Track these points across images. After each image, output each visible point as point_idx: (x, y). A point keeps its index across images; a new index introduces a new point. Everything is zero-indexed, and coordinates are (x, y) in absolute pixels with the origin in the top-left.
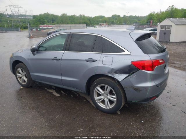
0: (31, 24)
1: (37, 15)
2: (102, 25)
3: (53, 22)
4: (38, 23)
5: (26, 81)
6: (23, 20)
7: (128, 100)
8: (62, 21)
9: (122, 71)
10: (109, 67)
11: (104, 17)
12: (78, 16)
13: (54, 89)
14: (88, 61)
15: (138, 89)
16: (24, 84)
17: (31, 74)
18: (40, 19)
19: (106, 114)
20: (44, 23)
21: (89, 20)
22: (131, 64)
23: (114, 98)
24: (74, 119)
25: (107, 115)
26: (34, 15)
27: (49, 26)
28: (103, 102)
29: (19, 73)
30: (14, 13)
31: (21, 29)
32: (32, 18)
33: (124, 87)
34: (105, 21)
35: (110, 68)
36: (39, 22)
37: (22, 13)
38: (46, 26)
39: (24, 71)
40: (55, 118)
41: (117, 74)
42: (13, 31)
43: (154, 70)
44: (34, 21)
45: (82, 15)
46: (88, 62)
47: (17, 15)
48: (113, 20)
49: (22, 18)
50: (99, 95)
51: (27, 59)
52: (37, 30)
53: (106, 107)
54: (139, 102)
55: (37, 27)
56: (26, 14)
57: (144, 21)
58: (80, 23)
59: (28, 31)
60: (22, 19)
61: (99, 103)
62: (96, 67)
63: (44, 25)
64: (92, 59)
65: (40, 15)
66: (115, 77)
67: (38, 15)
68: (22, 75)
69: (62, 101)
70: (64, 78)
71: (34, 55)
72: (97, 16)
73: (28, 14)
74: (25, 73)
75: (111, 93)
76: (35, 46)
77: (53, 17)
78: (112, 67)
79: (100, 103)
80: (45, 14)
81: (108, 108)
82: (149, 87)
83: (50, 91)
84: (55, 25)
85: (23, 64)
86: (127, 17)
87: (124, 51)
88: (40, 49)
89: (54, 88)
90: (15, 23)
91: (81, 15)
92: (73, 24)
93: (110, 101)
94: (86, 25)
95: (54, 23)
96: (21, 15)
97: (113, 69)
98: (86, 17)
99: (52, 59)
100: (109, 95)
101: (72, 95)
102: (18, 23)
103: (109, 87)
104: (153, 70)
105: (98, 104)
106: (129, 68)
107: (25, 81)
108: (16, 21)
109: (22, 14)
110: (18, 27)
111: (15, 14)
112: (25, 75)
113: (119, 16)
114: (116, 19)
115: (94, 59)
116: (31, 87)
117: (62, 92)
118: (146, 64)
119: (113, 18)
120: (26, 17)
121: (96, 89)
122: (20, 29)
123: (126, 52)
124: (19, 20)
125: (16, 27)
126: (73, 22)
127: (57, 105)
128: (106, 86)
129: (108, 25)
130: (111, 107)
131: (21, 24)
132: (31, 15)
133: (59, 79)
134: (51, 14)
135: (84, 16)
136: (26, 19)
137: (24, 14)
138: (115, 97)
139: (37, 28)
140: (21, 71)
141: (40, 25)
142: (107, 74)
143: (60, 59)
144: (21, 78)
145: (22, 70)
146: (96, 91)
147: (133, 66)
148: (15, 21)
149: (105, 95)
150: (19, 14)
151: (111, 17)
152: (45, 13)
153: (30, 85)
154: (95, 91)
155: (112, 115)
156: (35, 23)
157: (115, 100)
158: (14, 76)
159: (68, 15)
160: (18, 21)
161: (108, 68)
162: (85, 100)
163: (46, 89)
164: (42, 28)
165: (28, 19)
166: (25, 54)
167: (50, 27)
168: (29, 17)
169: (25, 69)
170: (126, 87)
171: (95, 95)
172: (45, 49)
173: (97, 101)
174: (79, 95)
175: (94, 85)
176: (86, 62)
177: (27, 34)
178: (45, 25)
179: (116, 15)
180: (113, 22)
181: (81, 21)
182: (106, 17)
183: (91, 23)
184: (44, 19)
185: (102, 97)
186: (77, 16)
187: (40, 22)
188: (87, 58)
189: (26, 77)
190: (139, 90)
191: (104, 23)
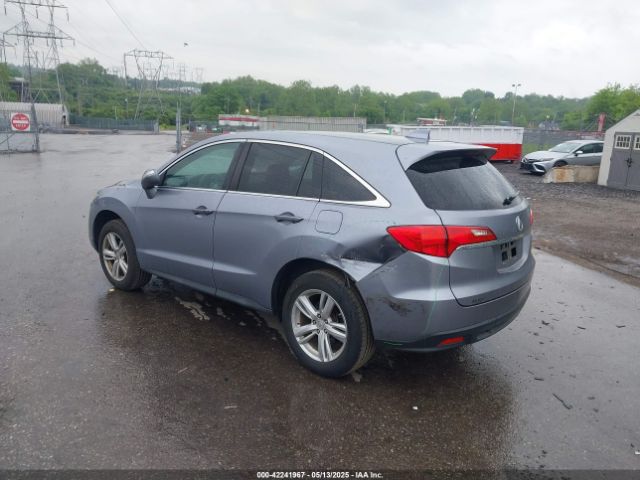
0: (194, 109)
1: (215, 84)
2: (426, 122)
3: (262, 109)
4: (216, 108)
5: (125, 271)
6: (172, 97)
7: (375, 338)
8: (293, 106)
9: (363, 252)
10: (332, 238)
11: (435, 96)
12: (348, 91)
13: (198, 302)
14: (280, 220)
15: (400, 307)
16: (118, 280)
17: (138, 250)
18: (223, 97)
19: (318, 378)
20: (232, 109)
21: (382, 105)
22: (386, 233)
23: (340, 330)
24: (226, 380)
25: (322, 380)
26: (207, 81)
27: (248, 120)
28: (314, 341)
29: (110, 248)
30: (146, 73)
31: (160, 124)
32: (200, 90)
33: (364, 299)
34: (439, 112)
35: (333, 242)
36: (218, 105)
37: (171, 74)
38: (239, 120)
39: (121, 242)
40: (174, 372)
41: (351, 262)
42: (137, 129)
43: (451, 256)
44: (203, 101)
45: (361, 89)
46: (281, 224)
47: (154, 82)
48: (465, 109)
49: (170, 89)
50: (305, 321)
51: (130, 209)
52: (209, 129)
53: (321, 356)
54: (406, 345)
55: (211, 119)
56: (183, 79)
57: (578, 116)
58: (350, 115)
59: (175, 132)
60: (170, 93)
61: (303, 343)
62: (298, 237)
63: (234, 116)
64: (292, 215)
65: (226, 83)
66: (345, 270)
67: (220, 82)
68: (116, 252)
69: (210, 334)
70: (219, 267)
71: (150, 196)
72: (413, 93)
73: (188, 80)
74: (124, 249)
75: (335, 315)
76: (152, 172)
77: (267, 92)
78: (340, 239)
79: (308, 345)
80: (239, 78)
81: (325, 360)
82: (432, 302)
83: (187, 305)
84: (265, 119)
85: (120, 224)
86: (519, 98)
87: (374, 198)
88: (169, 181)
89: (201, 298)
90: (145, 107)
91: (357, 87)
92: (327, 116)
93: (332, 338)
94: (368, 123)
95: (266, 111)
96: (167, 83)
97: (340, 246)
98: (374, 94)
99: (193, 211)
100: (329, 320)
101: (244, 322)
102: (154, 106)
103: (330, 297)
104: (447, 255)
105: (302, 346)
106: (382, 246)
107: (121, 273)
108: (150, 100)
109: (170, 77)
110: (155, 118)
111: (149, 79)
112: (125, 254)
113: (490, 95)
114: (477, 106)
115: (298, 215)
116: (138, 290)
117: (220, 312)
118: (424, 237)
119: (468, 102)
120: (182, 89)
121: (297, 303)
122: (157, 124)
123: (380, 201)
124: (160, 96)
125: (147, 119)
126: (328, 112)
127: (192, 341)
128: (323, 294)
129: (449, 124)
130: (333, 357)
131: (164, 108)
132: (198, 82)
133: (206, 269)
134: (260, 81)
135: (366, 91)
136: (180, 93)
137: (177, 78)
138: (343, 327)
139: (211, 123)
140: (113, 243)
141: (220, 116)
142: (323, 260)
143: (212, 213)
144: (113, 262)
145: (118, 241)
146: (297, 308)
147: (391, 239)
148: (145, 101)
149: (322, 322)
150: (161, 78)
151: (461, 96)
152: (242, 76)
153: (134, 286)
154: (294, 308)
155: (334, 383)
156: (207, 108)
157: (344, 335)
158: (97, 255)
159: (314, 86)
160: (155, 101)
161: (327, 240)
162: (274, 338)
163: (177, 299)
164: (227, 126)
165: (187, 94)
166: (128, 194)
167: (250, 124)
168: (189, 89)
169: (125, 237)
170: (371, 299)
171: (295, 320)
172: (181, 181)
173: (298, 339)
174: (264, 322)
175: (291, 290)
176: (276, 222)
177: (173, 141)
178: (238, 116)
179: (478, 90)
180: (465, 113)
181: (356, 107)
182: (442, 96)
183: (387, 115)
184: (235, 98)
185: (312, 327)
186: (345, 90)
187: (222, 106)
188: (278, 213)
189: (126, 260)
190: (405, 310)
191: (433, 117)
